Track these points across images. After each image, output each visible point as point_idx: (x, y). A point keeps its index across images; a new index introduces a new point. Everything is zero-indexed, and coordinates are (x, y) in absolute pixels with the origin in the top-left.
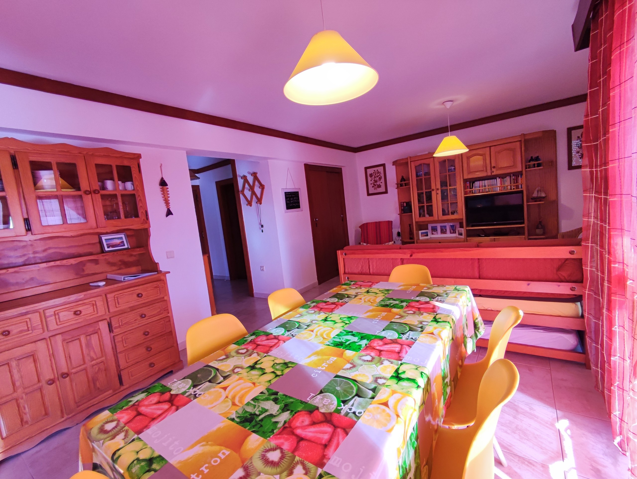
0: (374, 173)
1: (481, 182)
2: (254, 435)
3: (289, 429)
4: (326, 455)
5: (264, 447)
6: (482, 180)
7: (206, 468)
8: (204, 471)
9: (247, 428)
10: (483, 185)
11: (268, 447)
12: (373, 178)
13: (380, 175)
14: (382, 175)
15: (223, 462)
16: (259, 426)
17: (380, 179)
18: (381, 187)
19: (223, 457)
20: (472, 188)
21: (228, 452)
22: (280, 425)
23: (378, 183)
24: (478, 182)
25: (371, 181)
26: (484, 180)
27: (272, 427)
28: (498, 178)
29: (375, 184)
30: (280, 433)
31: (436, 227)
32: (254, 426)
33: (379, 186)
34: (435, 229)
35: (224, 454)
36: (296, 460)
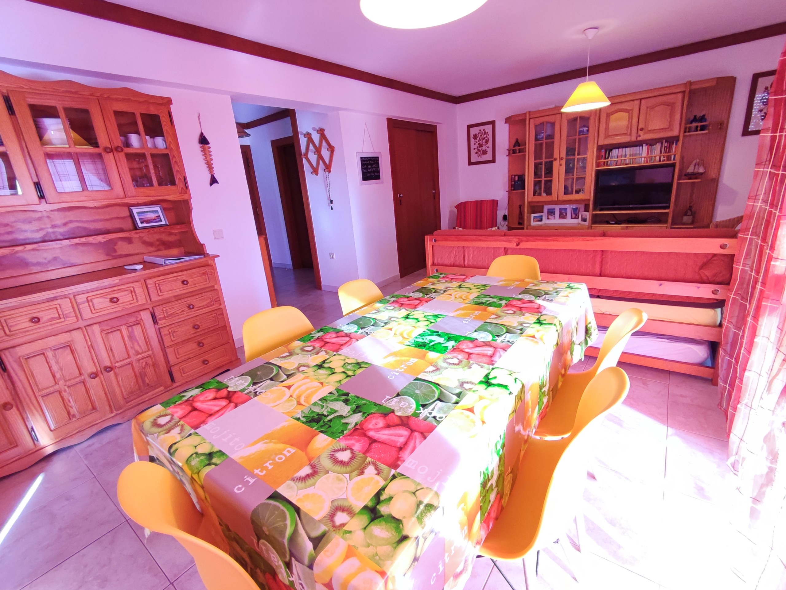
0: (479, 133)
1: (620, 150)
2: (321, 435)
3: (360, 431)
4: (400, 457)
5: (333, 447)
6: (623, 148)
7: (270, 464)
8: (268, 467)
9: (314, 428)
10: (624, 154)
11: (337, 447)
12: (477, 141)
13: (487, 137)
14: (490, 137)
15: (288, 459)
16: (327, 426)
17: (487, 142)
18: (487, 154)
19: (288, 455)
20: (608, 158)
21: (293, 450)
22: (351, 427)
23: (484, 148)
24: (617, 150)
25: (475, 144)
26: (626, 147)
27: (341, 428)
28: (644, 145)
29: (480, 149)
30: (350, 435)
31: (554, 209)
32: (321, 427)
33: (485, 152)
34: (552, 212)
35: (289, 452)
36: (367, 460)
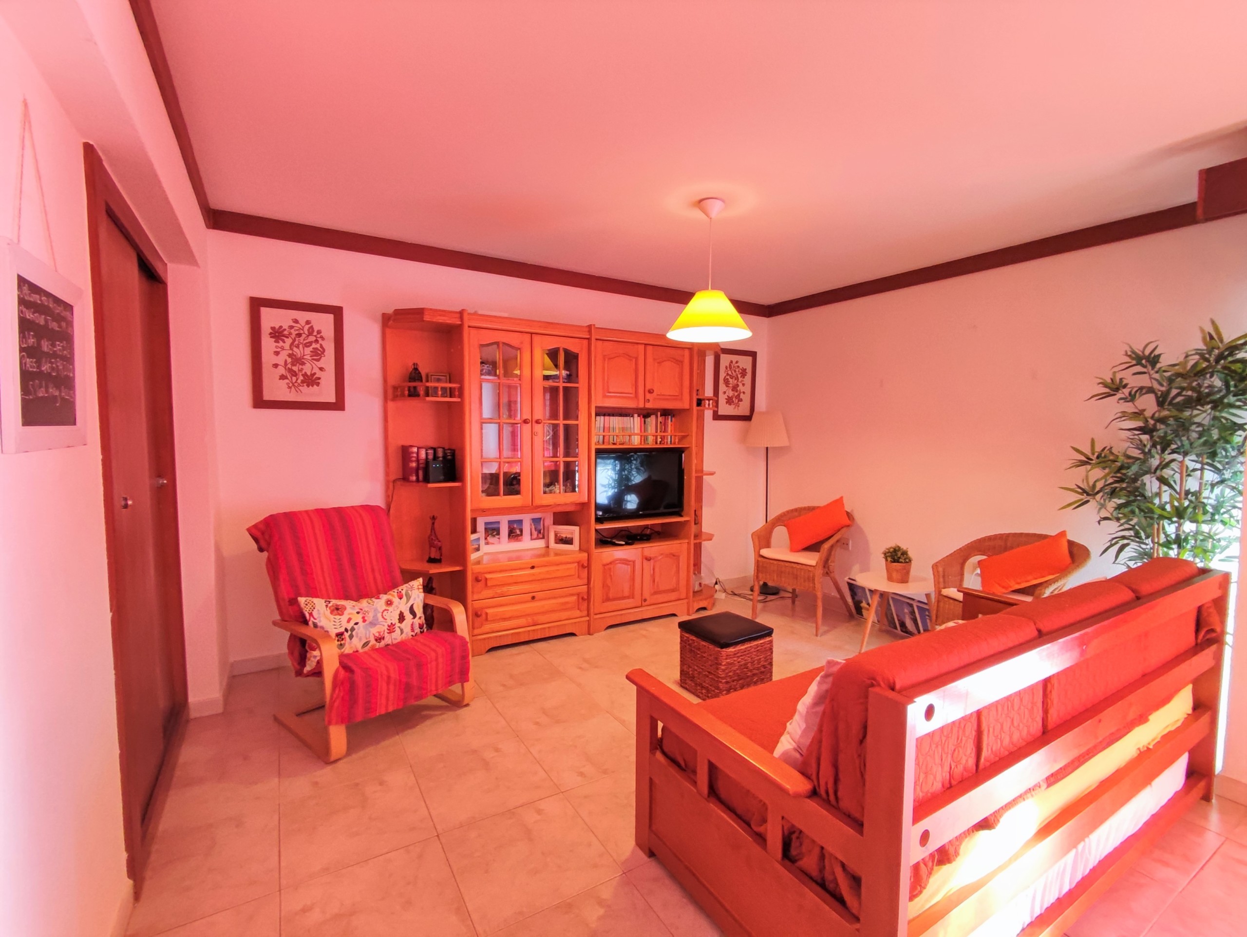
0: (291, 327)
12: (287, 345)
13: (317, 341)
14: (328, 345)
17: (318, 354)
18: (318, 384)
23: (307, 369)
25: (277, 353)
29: (295, 368)
33: (311, 381)
34: (493, 530)
